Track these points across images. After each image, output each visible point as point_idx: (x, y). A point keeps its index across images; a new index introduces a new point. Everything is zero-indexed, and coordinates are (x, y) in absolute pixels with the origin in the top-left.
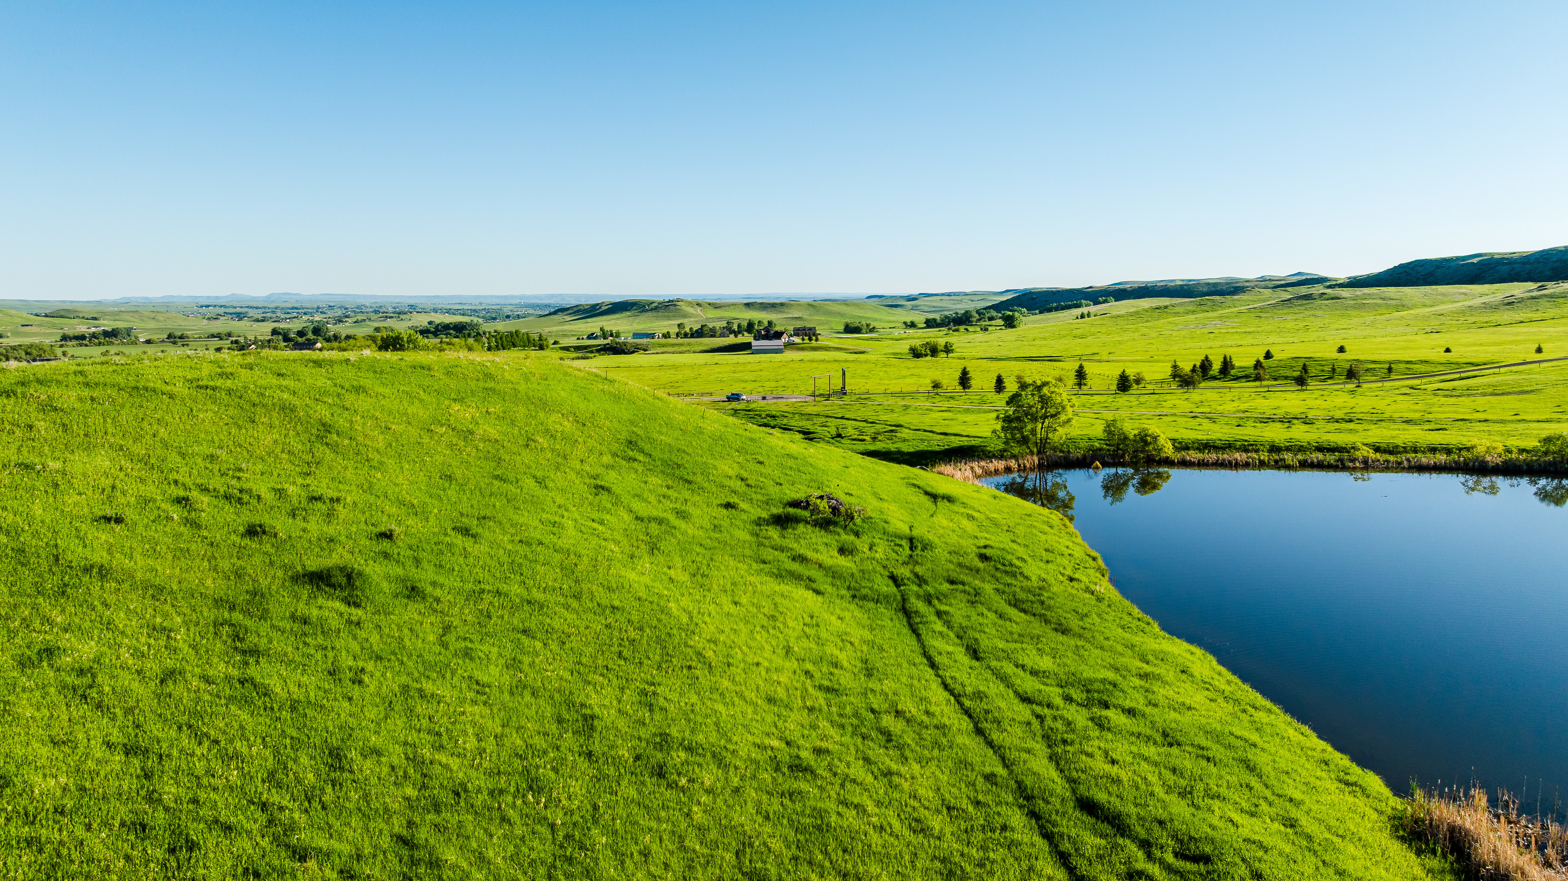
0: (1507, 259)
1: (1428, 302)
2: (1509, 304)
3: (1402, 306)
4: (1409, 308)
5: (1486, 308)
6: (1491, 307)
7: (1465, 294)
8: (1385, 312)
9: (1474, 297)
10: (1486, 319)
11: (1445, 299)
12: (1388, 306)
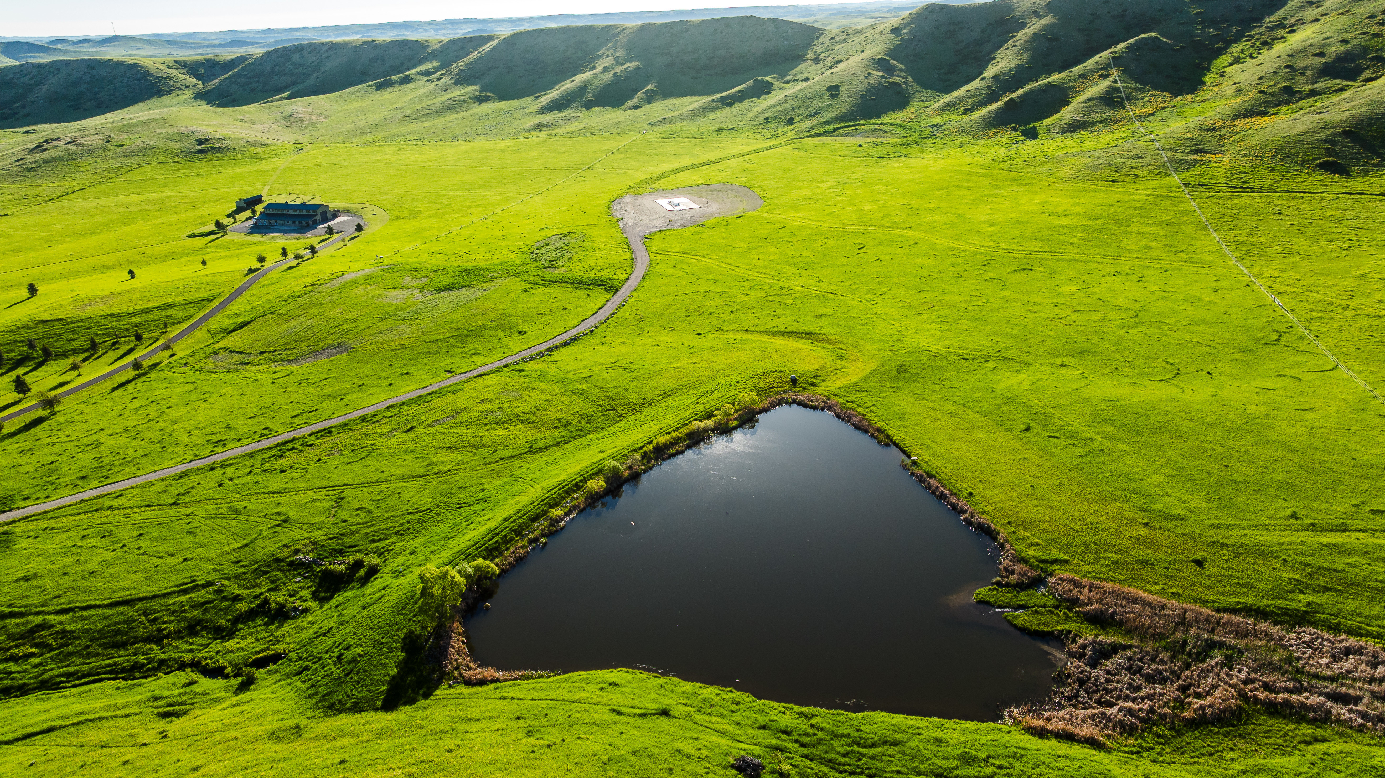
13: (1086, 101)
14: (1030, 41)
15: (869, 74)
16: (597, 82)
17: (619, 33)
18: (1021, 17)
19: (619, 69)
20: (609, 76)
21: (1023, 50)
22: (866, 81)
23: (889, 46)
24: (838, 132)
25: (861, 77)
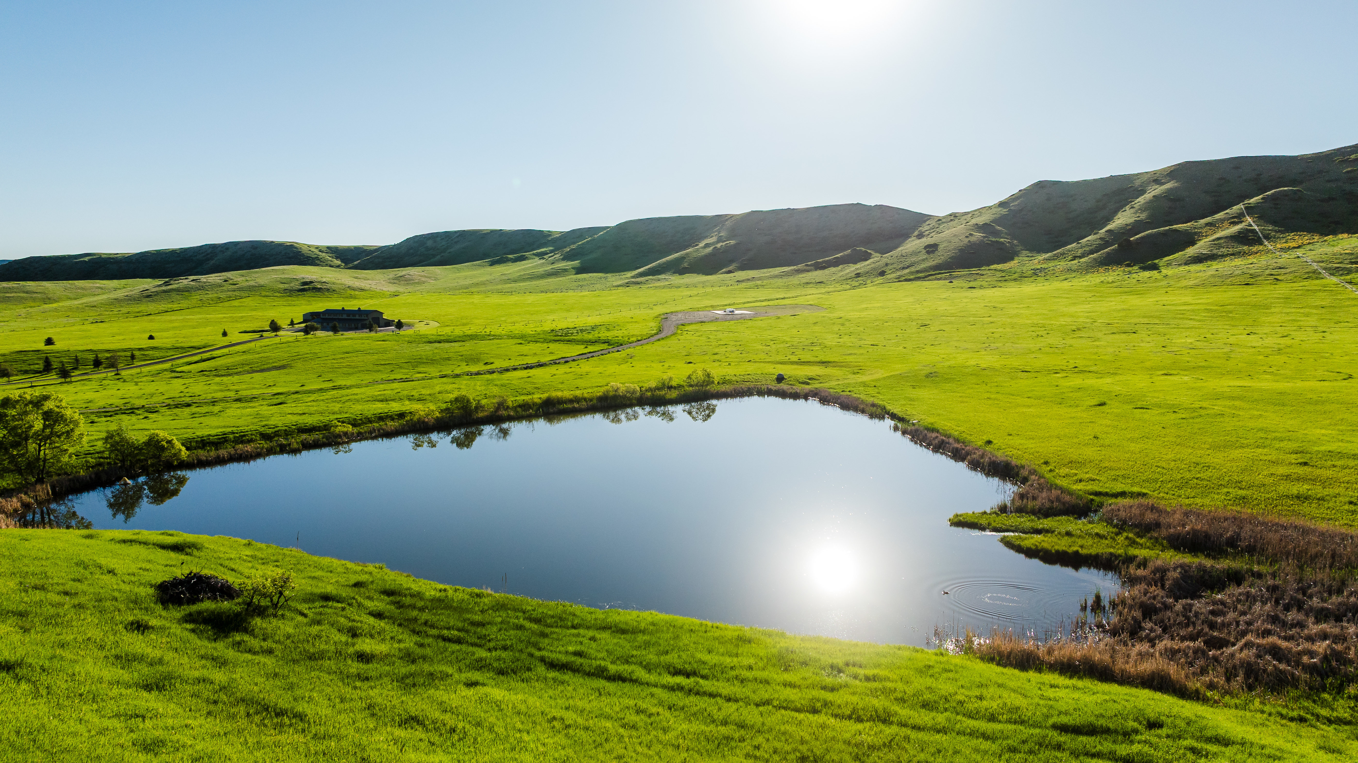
0: (113, 258)
1: (71, 295)
2: (148, 296)
3: (48, 300)
4: (55, 301)
5: (131, 300)
6: (135, 300)
7: (101, 288)
8: (32, 304)
9: (110, 291)
10: (137, 310)
11: (85, 292)
12: (34, 300)
13: (1214, 240)
14: (1151, 202)
15: (971, 235)
16: (695, 255)
17: (727, 220)
18: (1141, 186)
19: (719, 245)
20: (710, 250)
21: (1142, 210)
22: (967, 240)
23: (995, 216)
24: (930, 278)
25: (962, 237)
